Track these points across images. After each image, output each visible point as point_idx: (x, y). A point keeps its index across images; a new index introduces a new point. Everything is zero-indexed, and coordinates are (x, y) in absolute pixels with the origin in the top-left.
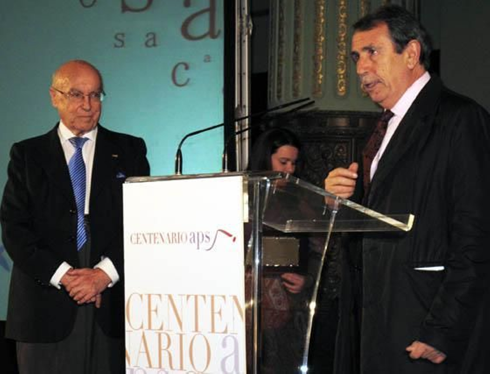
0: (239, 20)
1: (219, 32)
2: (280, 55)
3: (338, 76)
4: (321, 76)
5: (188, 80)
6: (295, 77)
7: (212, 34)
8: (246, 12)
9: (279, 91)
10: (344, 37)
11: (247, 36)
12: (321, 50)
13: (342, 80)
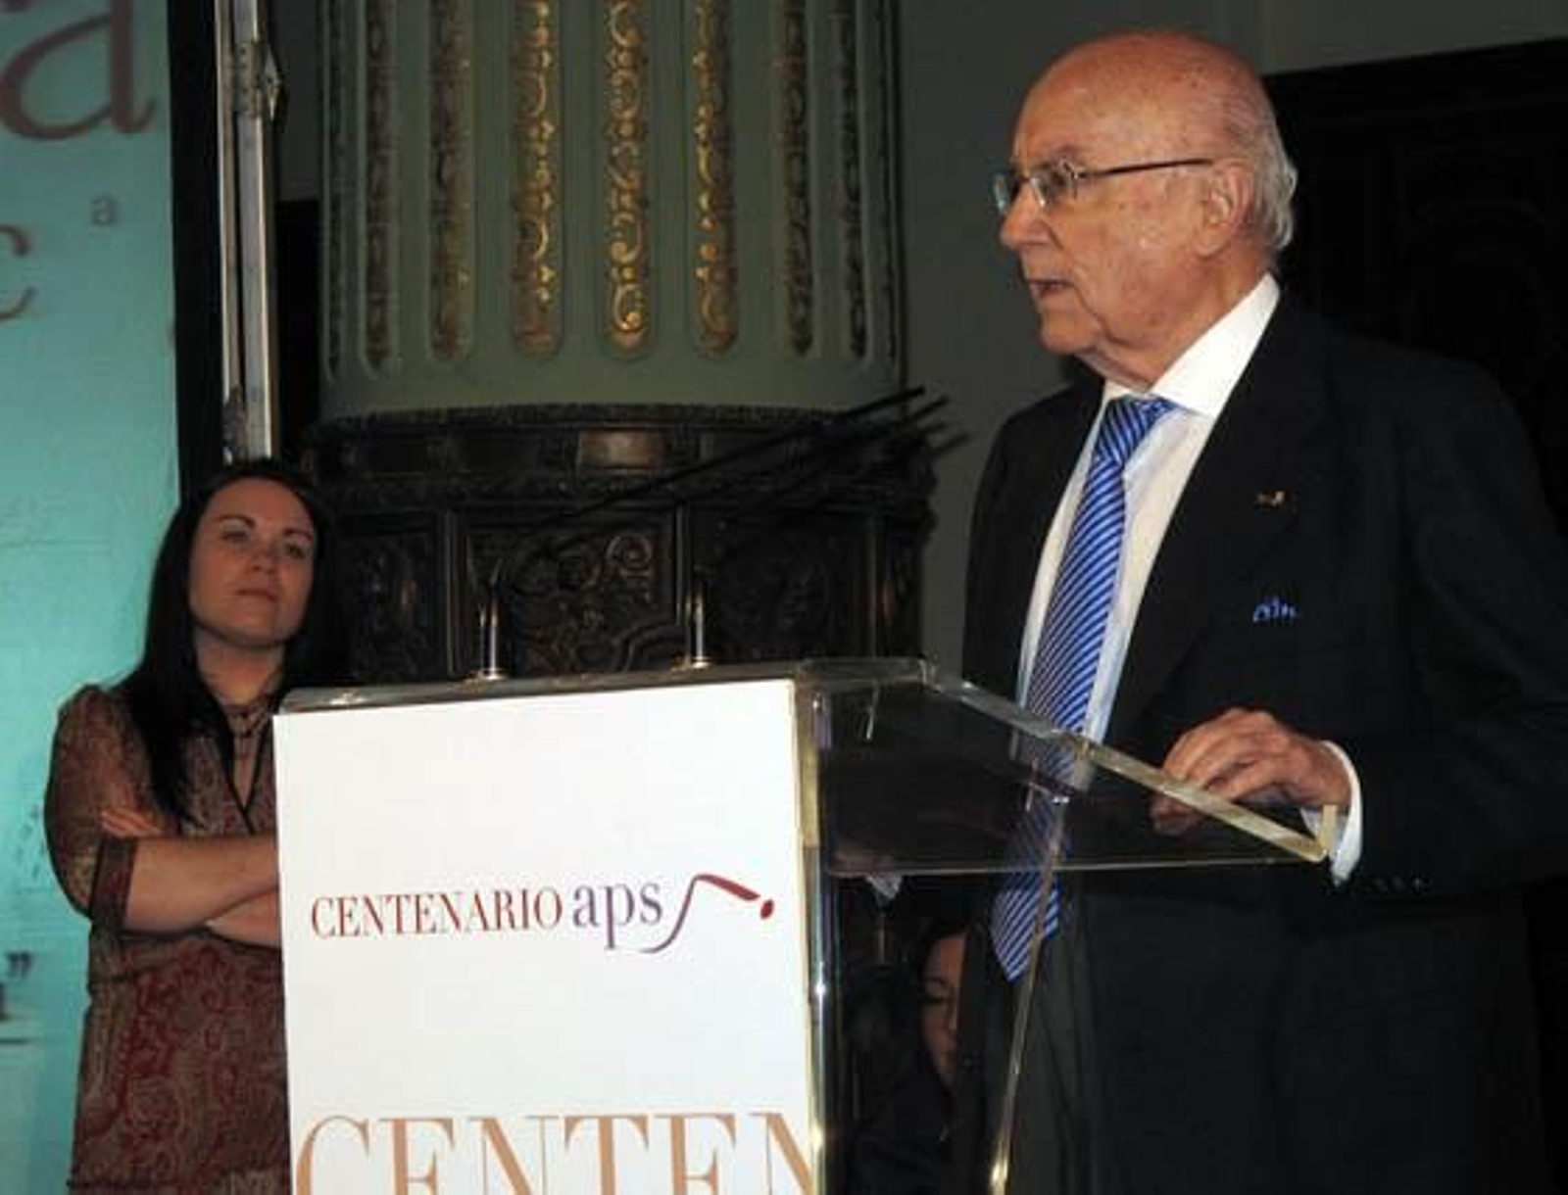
0: (228, 59)
1: (151, 107)
2: (377, 193)
3: (614, 272)
4: (547, 274)
5: (30, 293)
6: (442, 277)
7: (122, 114)
8: (254, 31)
9: (377, 333)
10: (634, 121)
11: (259, 123)
12: (543, 173)
13: (630, 287)
